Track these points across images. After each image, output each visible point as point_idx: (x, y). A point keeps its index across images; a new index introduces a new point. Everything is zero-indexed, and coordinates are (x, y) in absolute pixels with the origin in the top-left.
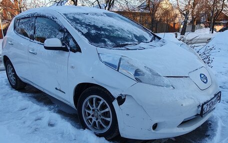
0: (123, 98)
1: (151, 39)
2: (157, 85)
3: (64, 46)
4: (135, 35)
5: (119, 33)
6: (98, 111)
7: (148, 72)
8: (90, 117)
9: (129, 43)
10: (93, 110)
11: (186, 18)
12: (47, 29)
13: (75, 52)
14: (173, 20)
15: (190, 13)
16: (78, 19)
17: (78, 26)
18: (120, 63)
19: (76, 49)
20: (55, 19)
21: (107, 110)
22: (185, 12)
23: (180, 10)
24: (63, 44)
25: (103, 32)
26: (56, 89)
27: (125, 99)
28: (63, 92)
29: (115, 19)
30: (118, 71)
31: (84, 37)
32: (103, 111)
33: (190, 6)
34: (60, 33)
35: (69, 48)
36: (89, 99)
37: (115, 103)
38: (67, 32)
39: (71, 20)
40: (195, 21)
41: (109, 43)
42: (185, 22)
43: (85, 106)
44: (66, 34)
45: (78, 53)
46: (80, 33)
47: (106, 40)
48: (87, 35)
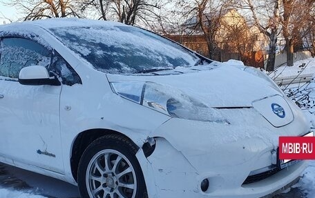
0: (151, 145)
1: (195, 63)
2: (203, 120)
3: (53, 78)
4: (167, 57)
5: (142, 54)
6: (113, 175)
7: (186, 101)
8: (101, 188)
9: (159, 68)
10: (105, 176)
11: (272, 40)
12: (22, 54)
13: (70, 84)
14: (250, 46)
15: (278, 31)
16: (74, 36)
17: (75, 46)
18: (143, 92)
19: (72, 80)
20: (36, 38)
21: (128, 171)
22: (269, 30)
23: (260, 27)
24: (51, 75)
25: (115, 54)
26: (39, 152)
27: (154, 146)
28: (51, 155)
29: (135, 34)
30: (141, 104)
31: (85, 61)
32: (121, 174)
33: (277, 20)
34: (45, 58)
35: (60, 80)
36: (98, 159)
37: (140, 155)
38: (57, 54)
39: (62, 37)
40: (290, 45)
41: (126, 68)
42: (273, 49)
43: (91, 172)
44: (55, 59)
45: (76, 86)
46: (78, 55)
47: (121, 64)
48: (91, 58)
